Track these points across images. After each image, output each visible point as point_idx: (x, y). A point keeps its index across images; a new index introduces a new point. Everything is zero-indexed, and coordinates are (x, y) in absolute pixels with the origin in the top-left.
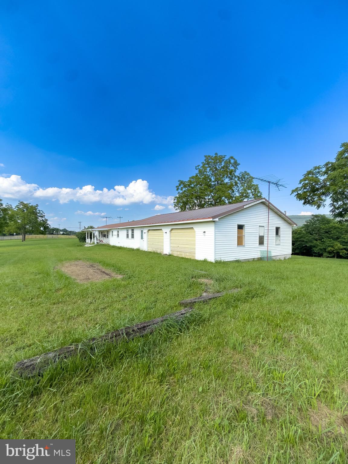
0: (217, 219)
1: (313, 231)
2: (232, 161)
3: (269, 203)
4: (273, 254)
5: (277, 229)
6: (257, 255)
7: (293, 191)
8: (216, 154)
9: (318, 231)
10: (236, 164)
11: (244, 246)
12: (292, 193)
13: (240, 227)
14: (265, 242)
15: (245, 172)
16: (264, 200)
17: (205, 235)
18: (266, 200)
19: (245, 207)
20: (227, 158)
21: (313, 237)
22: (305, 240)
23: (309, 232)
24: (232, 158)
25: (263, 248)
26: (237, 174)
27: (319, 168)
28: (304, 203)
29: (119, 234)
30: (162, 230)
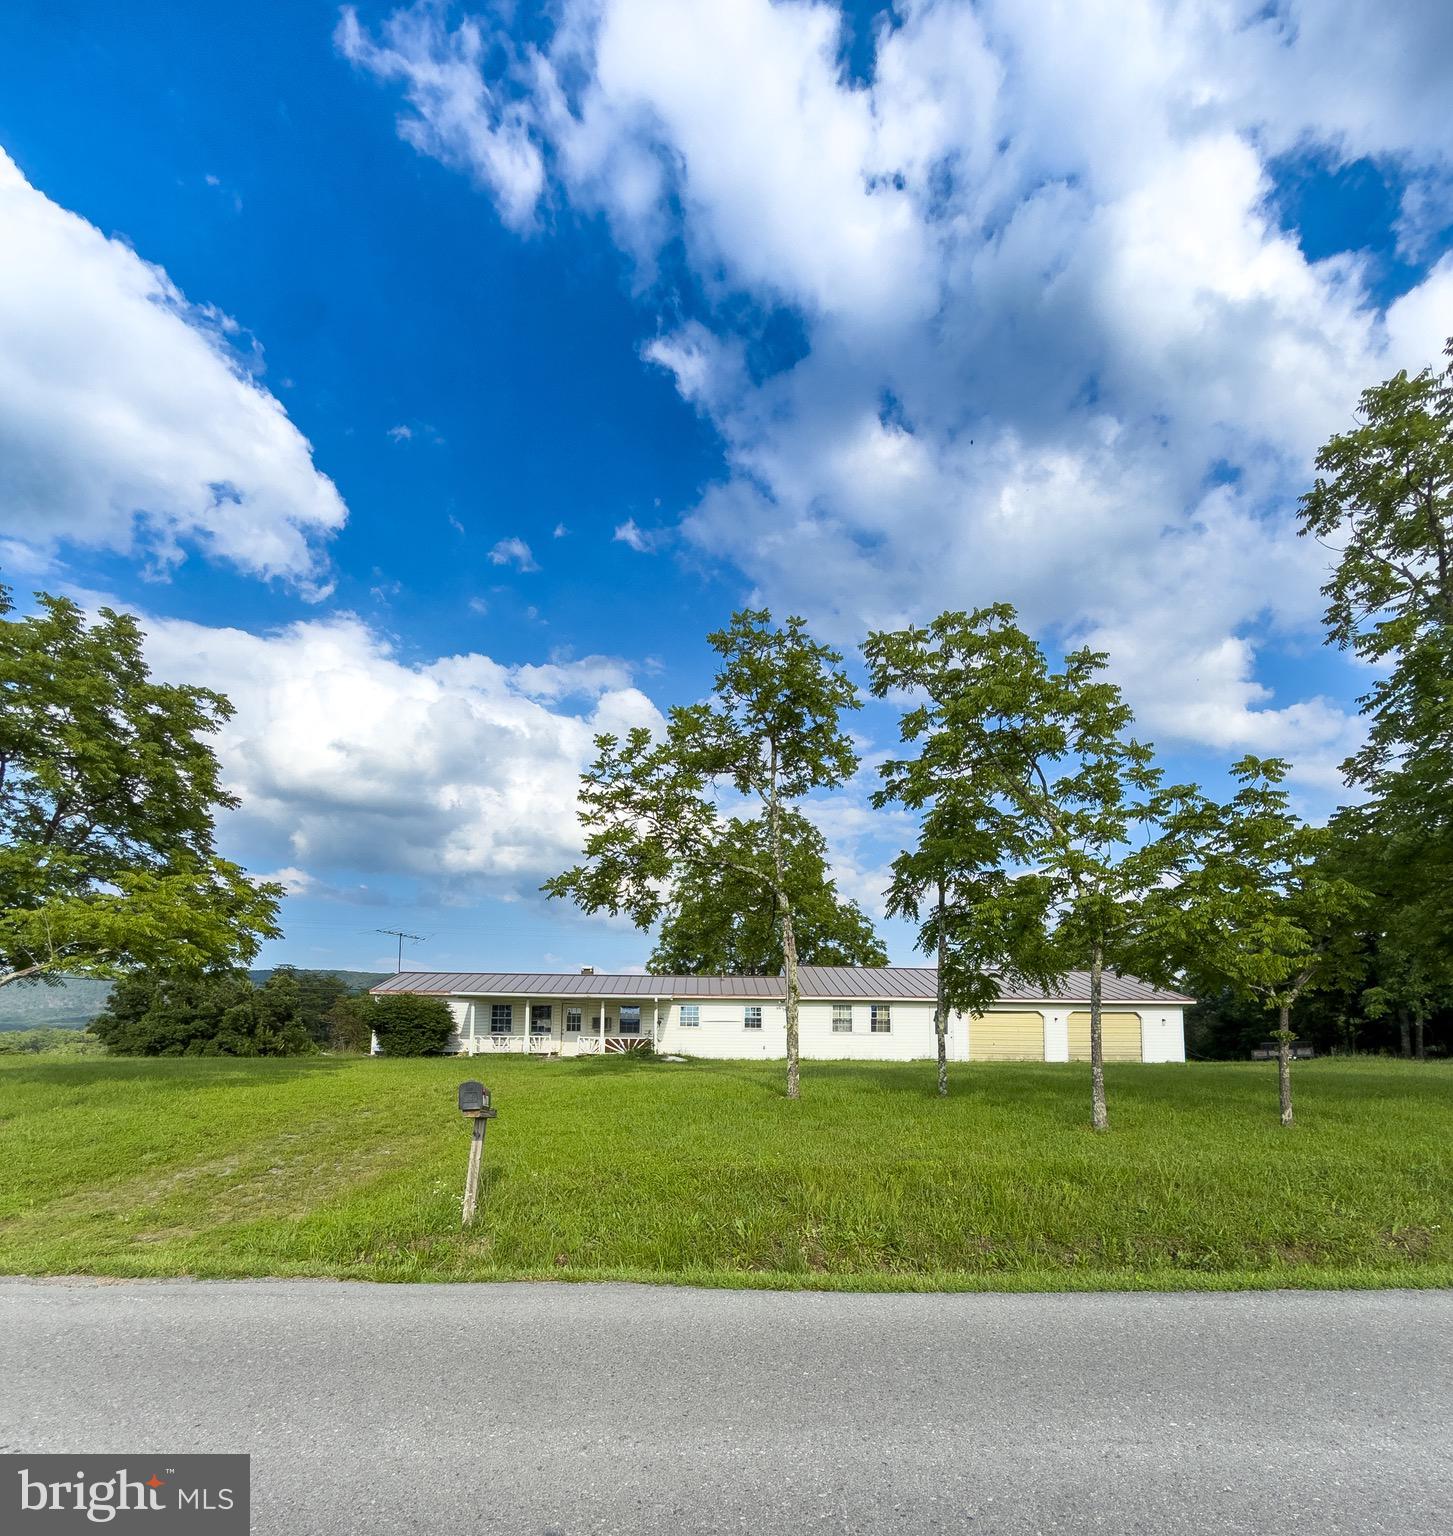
17: (1163, 1025)
29: (759, 1020)
30: (1040, 1014)
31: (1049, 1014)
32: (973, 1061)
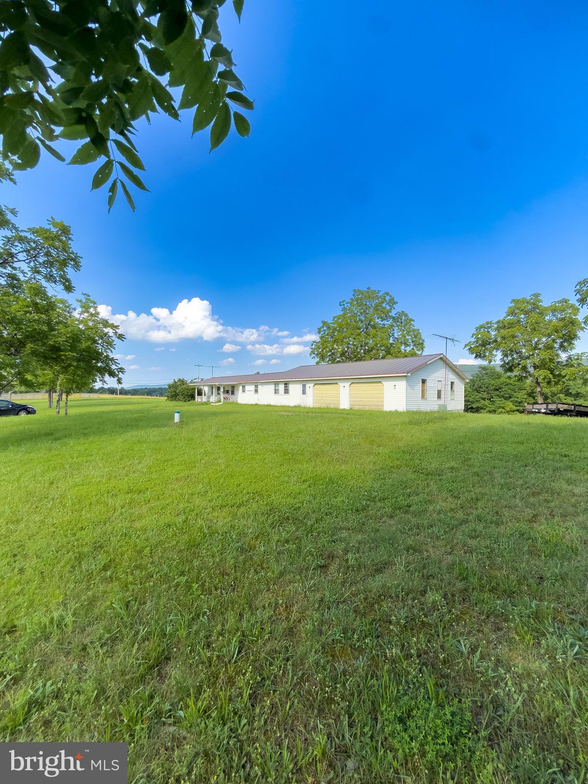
0: (409, 374)
1: (481, 387)
2: (388, 298)
3: (447, 358)
4: (449, 408)
5: (452, 383)
6: (436, 408)
7: (466, 346)
8: (369, 288)
9: (487, 388)
10: (392, 302)
11: (426, 399)
12: (465, 347)
13: (424, 381)
14: (442, 396)
15: (403, 312)
16: (442, 356)
17: (395, 389)
18: (444, 356)
19: (428, 363)
20: (381, 294)
21: (480, 395)
22: (471, 400)
23: (476, 390)
24: (387, 294)
25: (441, 402)
26: (393, 314)
27: (491, 323)
28: (476, 357)
29: (258, 390)
30: (337, 384)
31: (341, 384)
32: (315, 407)
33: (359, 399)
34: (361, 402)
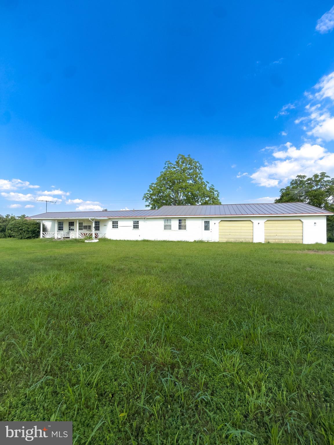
29: (138, 226)
30: (251, 221)
31: (255, 221)
32: (220, 241)
33: (275, 234)
34: (277, 237)
